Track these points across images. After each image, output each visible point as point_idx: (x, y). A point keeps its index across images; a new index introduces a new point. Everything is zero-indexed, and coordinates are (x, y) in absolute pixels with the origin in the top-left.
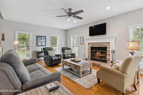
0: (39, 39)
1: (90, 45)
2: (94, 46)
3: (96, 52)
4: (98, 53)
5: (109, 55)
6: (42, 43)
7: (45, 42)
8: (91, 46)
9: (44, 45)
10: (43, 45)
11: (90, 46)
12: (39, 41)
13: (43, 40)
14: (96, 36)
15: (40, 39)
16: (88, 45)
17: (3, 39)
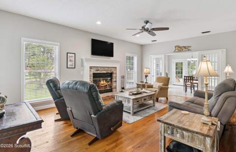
1: (92, 70)
2: (99, 72)
3: (100, 81)
4: (102, 82)
5: (116, 81)
8: (94, 72)
11: (92, 72)
14: (104, 57)
16: (90, 71)
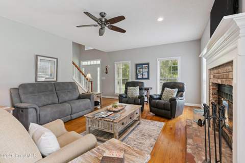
0: (138, 68)
6: (143, 74)
7: (148, 72)
9: (147, 77)
10: (144, 77)
12: (139, 72)
13: (144, 70)
15: (140, 69)
17: (107, 73)
